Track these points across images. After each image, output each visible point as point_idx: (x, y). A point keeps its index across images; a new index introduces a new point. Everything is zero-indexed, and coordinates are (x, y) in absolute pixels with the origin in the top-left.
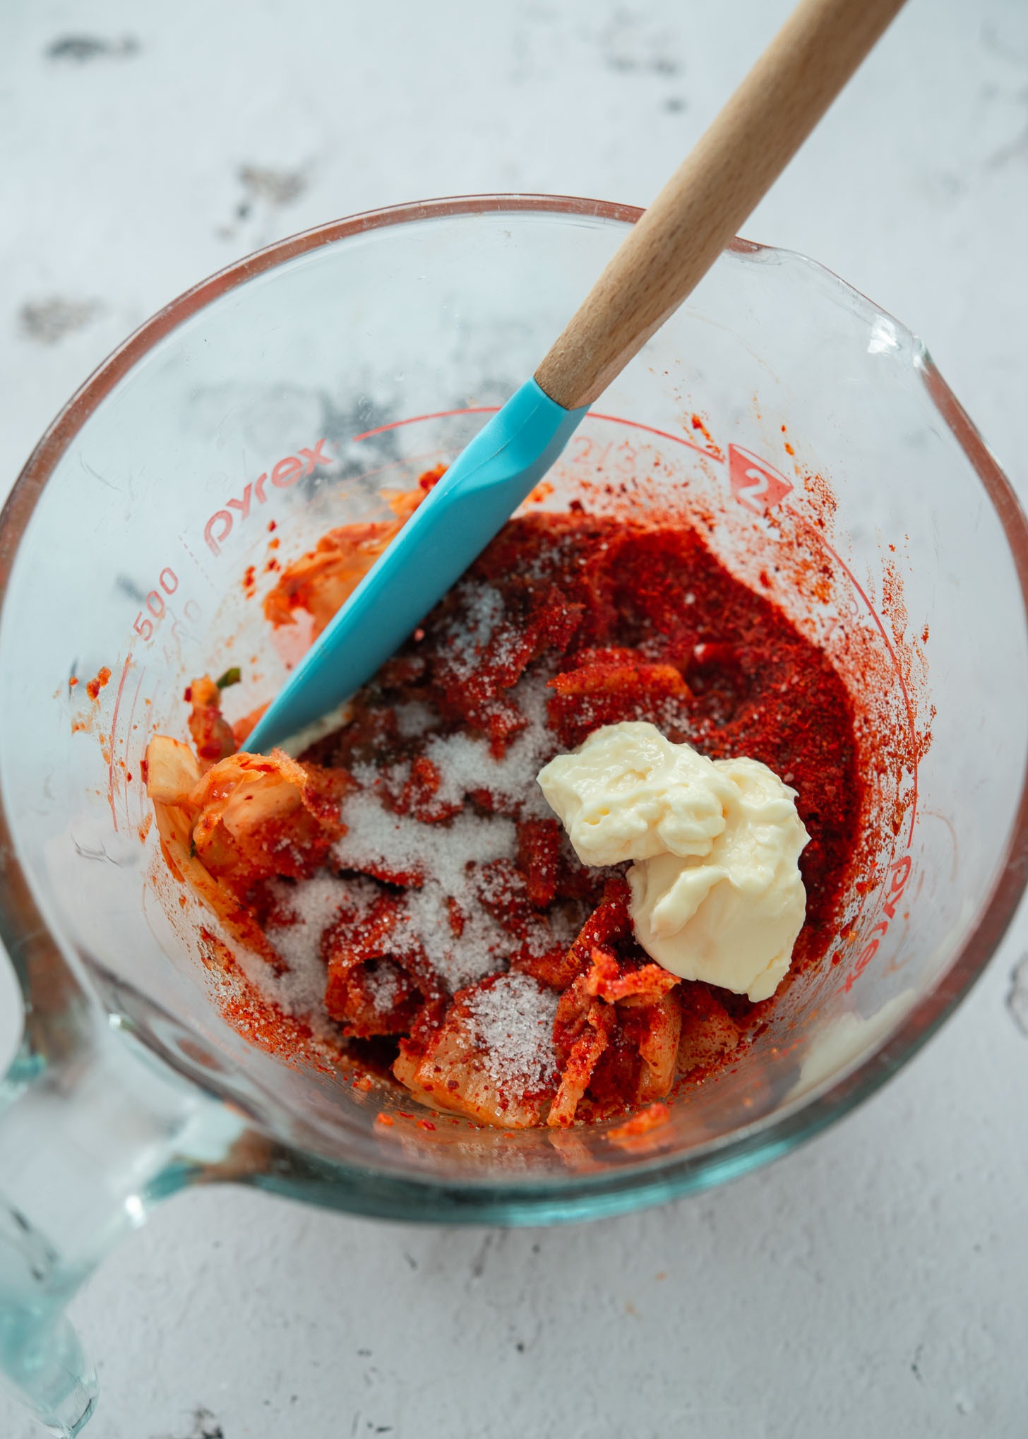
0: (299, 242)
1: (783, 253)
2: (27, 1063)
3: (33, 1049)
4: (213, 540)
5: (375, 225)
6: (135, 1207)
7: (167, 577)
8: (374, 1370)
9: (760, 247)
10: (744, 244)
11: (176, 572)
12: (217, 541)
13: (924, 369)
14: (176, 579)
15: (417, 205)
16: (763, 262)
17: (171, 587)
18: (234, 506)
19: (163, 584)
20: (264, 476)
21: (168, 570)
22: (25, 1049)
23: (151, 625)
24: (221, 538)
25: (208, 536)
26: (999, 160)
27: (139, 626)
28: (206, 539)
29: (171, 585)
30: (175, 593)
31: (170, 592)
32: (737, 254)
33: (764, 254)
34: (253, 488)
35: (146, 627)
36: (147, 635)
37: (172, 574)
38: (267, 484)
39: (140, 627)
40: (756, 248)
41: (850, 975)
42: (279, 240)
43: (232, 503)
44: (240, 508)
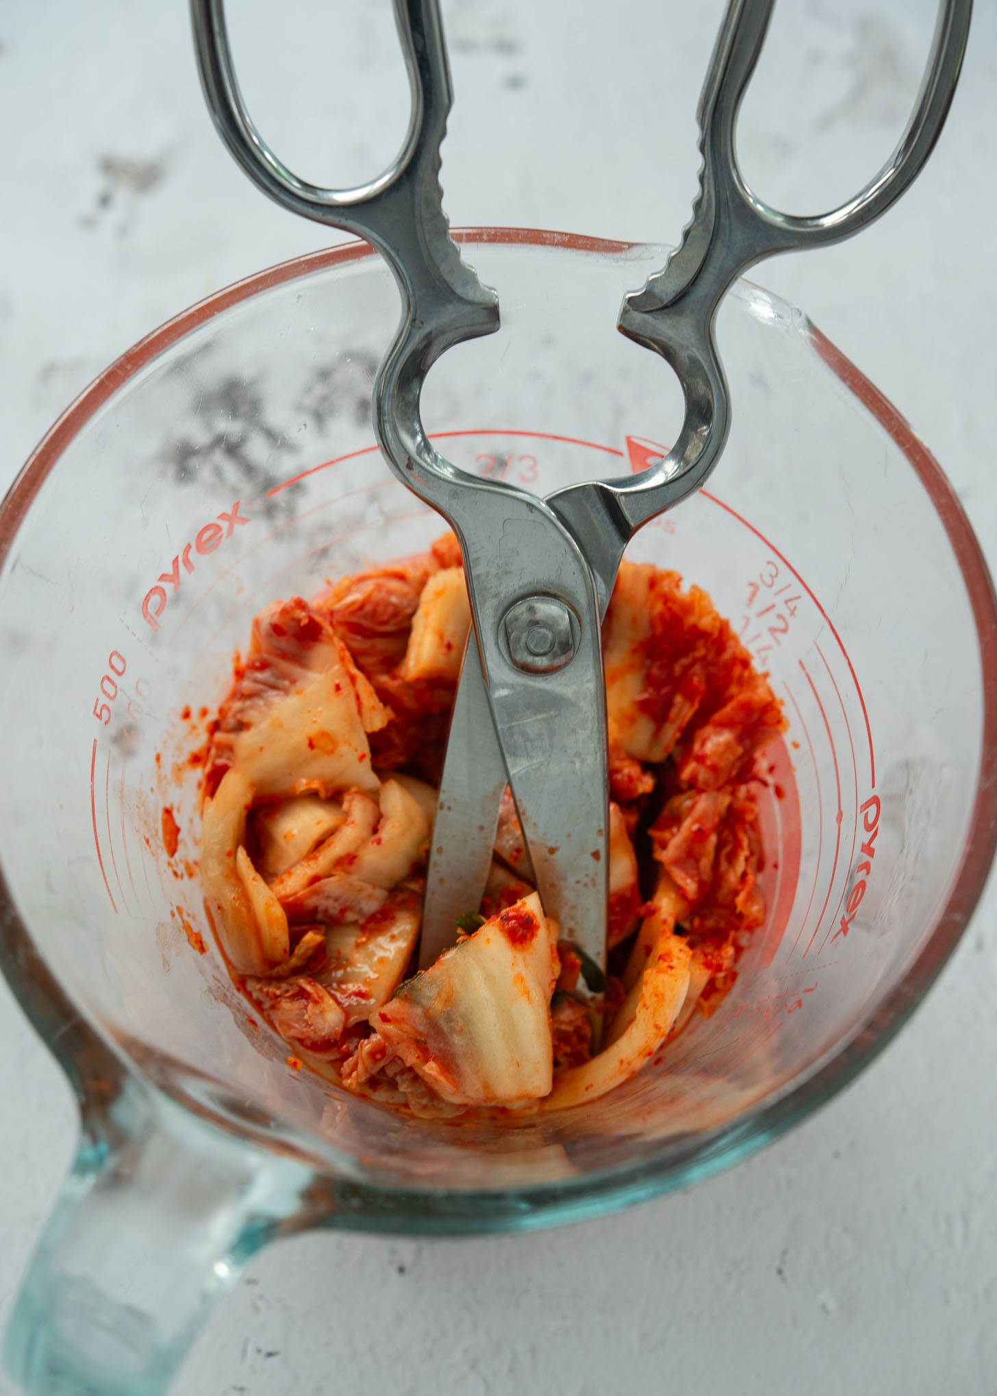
0: (191, 316)
1: (655, 248)
2: (89, 1154)
3: (95, 1139)
4: (151, 617)
5: (260, 287)
6: (222, 1270)
7: (116, 661)
8: (262, 1297)
9: (631, 245)
10: (615, 244)
11: (122, 654)
12: (155, 616)
13: (814, 337)
14: (124, 661)
15: (297, 261)
16: (636, 259)
17: (120, 669)
18: (166, 581)
19: (112, 667)
20: (189, 546)
21: (114, 653)
22: (87, 1141)
23: (108, 709)
24: (158, 613)
25: (146, 614)
26: (826, 122)
27: (98, 711)
28: (145, 617)
29: (120, 668)
30: (125, 673)
31: (120, 674)
32: (610, 255)
33: (636, 251)
34: (180, 559)
35: (105, 712)
36: (107, 719)
37: (119, 656)
38: (193, 555)
39: (99, 713)
40: (627, 247)
41: (843, 918)
42: (172, 316)
43: (163, 577)
44: (170, 581)
